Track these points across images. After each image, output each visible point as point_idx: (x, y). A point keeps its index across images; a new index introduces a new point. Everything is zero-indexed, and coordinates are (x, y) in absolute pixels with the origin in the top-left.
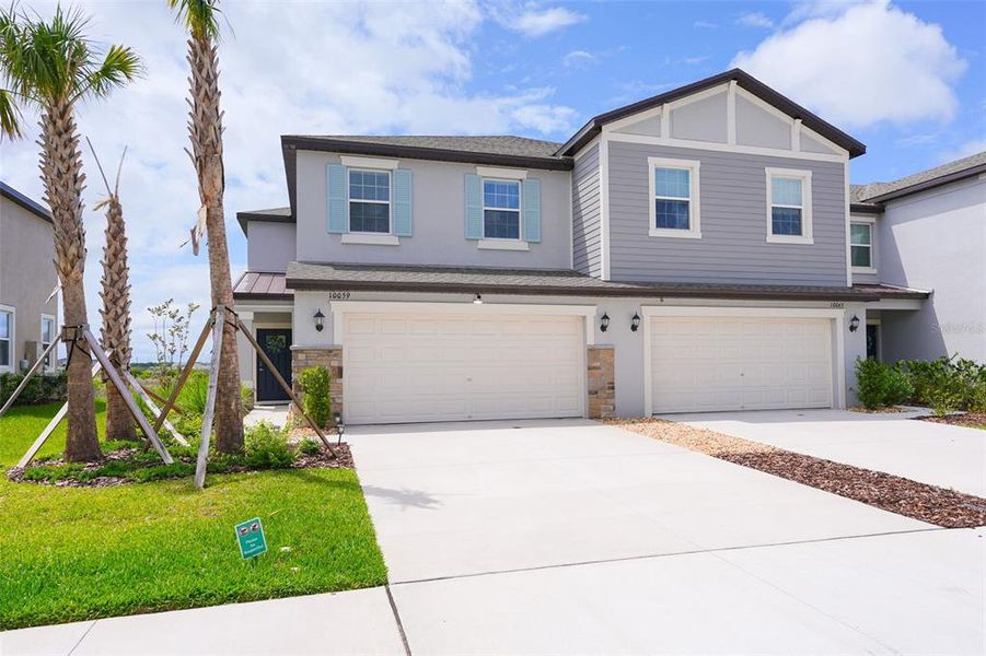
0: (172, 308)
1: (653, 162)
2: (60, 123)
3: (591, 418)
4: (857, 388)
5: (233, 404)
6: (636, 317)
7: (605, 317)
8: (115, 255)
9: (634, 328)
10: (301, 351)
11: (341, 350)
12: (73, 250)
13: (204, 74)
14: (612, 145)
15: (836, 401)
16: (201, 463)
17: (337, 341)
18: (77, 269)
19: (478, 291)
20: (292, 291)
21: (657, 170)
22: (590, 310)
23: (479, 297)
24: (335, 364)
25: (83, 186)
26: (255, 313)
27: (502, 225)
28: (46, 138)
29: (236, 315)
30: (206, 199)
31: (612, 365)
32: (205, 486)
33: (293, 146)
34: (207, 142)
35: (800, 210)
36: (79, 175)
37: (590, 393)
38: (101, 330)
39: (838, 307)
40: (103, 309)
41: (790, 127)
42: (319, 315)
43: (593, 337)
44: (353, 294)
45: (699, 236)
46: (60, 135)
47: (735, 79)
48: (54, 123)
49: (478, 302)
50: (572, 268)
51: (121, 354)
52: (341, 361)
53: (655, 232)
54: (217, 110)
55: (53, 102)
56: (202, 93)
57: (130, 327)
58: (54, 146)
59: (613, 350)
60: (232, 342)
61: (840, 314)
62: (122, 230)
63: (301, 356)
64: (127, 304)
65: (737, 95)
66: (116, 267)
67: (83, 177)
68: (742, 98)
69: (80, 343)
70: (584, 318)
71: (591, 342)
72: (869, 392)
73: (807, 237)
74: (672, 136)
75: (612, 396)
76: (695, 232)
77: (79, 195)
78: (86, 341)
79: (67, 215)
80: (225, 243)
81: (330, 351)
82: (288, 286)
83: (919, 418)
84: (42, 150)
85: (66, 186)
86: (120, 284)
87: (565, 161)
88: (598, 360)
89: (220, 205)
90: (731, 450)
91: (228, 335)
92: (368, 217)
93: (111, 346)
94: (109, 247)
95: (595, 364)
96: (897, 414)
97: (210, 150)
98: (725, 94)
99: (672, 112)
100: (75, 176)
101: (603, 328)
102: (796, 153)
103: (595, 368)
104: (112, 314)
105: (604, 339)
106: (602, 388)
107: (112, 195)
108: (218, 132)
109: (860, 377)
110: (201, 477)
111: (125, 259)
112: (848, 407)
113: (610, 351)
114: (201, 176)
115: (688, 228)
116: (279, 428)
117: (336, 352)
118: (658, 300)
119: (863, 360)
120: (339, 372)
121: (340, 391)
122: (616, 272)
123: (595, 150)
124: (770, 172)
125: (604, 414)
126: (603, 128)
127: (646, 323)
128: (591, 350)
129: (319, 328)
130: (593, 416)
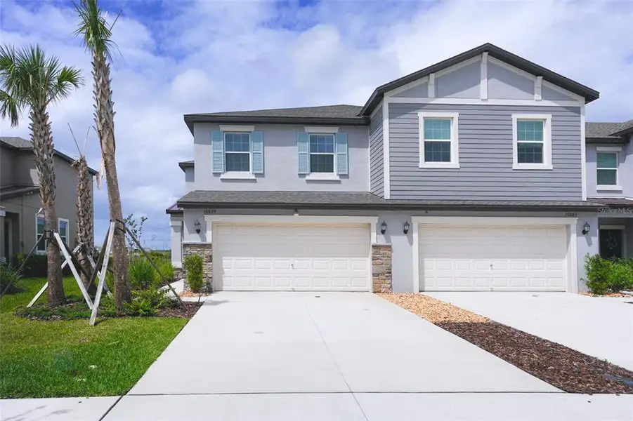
1: (422, 116)
2: (39, 116)
3: (374, 292)
4: (586, 278)
6: (407, 224)
7: (384, 224)
8: (83, 190)
9: (406, 232)
10: (187, 245)
13: (101, 81)
14: (391, 106)
15: (570, 287)
17: (209, 240)
19: (296, 208)
20: (182, 209)
21: (425, 120)
22: (374, 219)
23: (296, 211)
24: (207, 253)
27: (321, 163)
29: (125, 224)
31: (390, 257)
33: (192, 121)
34: (103, 121)
35: (542, 144)
37: (373, 275)
39: (573, 216)
41: (533, 82)
42: (198, 224)
43: (375, 237)
44: (218, 210)
46: (39, 123)
47: (486, 51)
49: (296, 215)
50: (369, 191)
51: (87, 246)
52: (211, 251)
53: (423, 164)
58: (37, 129)
61: (574, 222)
63: (188, 249)
65: (488, 62)
66: (83, 197)
68: (492, 64)
70: (370, 224)
71: (374, 241)
72: (594, 281)
73: (547, 164)
74: (437, 96)
75: (390, 278)
81: (205, 246)
84: (32, 132)
87: (364, 118)
88: (379, 253)
90: (453, 320)
92: (237, 162)
95: (377, 256)
97: (105, 126)
98: (479, 62)
99: (436, 80)
101: (383, 232)
102: (537, 102)
103: (378, 259)
105: (384, 240)
106: (383, 274)
108: (110, 115)
109: (588, 269)
112: (579, 291)
113: (389, 247)
114: (101, 141)
115: (449, 160)
117: (209, 246)
118: (424, 211)
119: (591, 256)
120: (210, 259)
121: (211, 269)
122: (393, 193)
123: (381, 110)
124: (515, 117)
125: (383, 290)
126: (385, 94)
127: (414, 228)
128: (374, 246)
129: (198, 231)
130: (376, 291)
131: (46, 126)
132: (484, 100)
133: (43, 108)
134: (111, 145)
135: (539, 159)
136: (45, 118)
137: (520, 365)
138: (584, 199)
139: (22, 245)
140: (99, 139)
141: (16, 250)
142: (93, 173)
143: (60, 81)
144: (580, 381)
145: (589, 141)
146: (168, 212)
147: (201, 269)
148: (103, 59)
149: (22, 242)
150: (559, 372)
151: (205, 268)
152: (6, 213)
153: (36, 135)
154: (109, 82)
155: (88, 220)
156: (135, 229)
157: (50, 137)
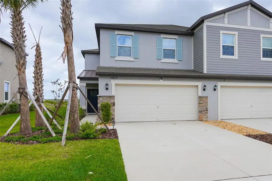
0: (59, 82)
1: (222, 32)
5: (76, 116)
6: (216, 86)
7: (205, 86)
8: (38, 64)
9: (215, 90)
10: (101, 97)
11: (114, 97)
12: (22, 62)
16: (64, 137)
17: (113, 94)
18: (23, 68)
19: (161, 77)
20: (97, 76)
22: (200, 84)
23: (162, 79)
24: (112, 101)
25: (25, 39)
26: (87, 84)
28: (13, 22)
29: (77, 84)
30: (66, 43)
31: (207, 103)
32: (65, 146)
33: (99, 28)
34: (67, 23)
36: (24, 35)
37: (199, 112)
38: (33, 89)
40: (34, 82)
41: (269, 21)
42: (107, 85)
43: (200, 93)
44: (118, 77)
45: (237, 58)
46: (17, 21)
47: (250, 4)
48: (16, 17)
49: (161, 80)
50: (193, 69)
51: (40, 97)
52: (114, 100)
53: (222, 56)
54: (70, 11)
55: (15, 10)
56: (65, 5)
57: (43, 88)
58: (16, 25)
60: (76, 94)
62: (41, 55)
63: (101, 99)
64: (42, 80)
66: (38, 68)
67: (26, 36)
69: (25, 94)
70: (198, 86)
71: (200, 95)
74: (228, 23)
75: (207, 113)
76: (236, 57)
77: (24, 42)
78: (26, 93)
79: (20, 49)
80: (73, 59)
81: (111, 97)
82: (97, 75)
84: (12, 27)
85: (20, 39)
86: (40, 73)
87: (191, 32)
88: (202, 101)
89: (72, 45)
90: (251, 133)
91: (74, 92)
92: (124, 51)
93: (37, 95)
94: (36, 61)
95: (201, 102)
97: (68, 25)
98: (247, 9)
99: (228, 15)
100: (23, 36)
101: (204, 90)
103: (201, 104)
104: (37, 84)
105: (204, 94)
106: (204, 110)
107: (37, 43)
108: (71, 19)
110: (63, 142)
111: (41, 65)
113: (206, 98)
114: (65, 35)
115: (233, 55)
116: (92, 123)
117: (112, 97)
118: (223, 80)
120: (114, 104)
121: (114, 111)
122: (209, 70)
123: (202, 28)
124: (262, 36)
125: (204, 119)
126: (205, 20)
127: (219, 88)
128: (200, 97)
129: (107, 89)
130: (200, 120)
131: (21, 23)
132: (249, 27)
133: (20, 12)
134: (71, 36)
135: (271, 56)
136: (21, 19)
151: (111, 110)
153: (14, 29)
157: (24, 30)
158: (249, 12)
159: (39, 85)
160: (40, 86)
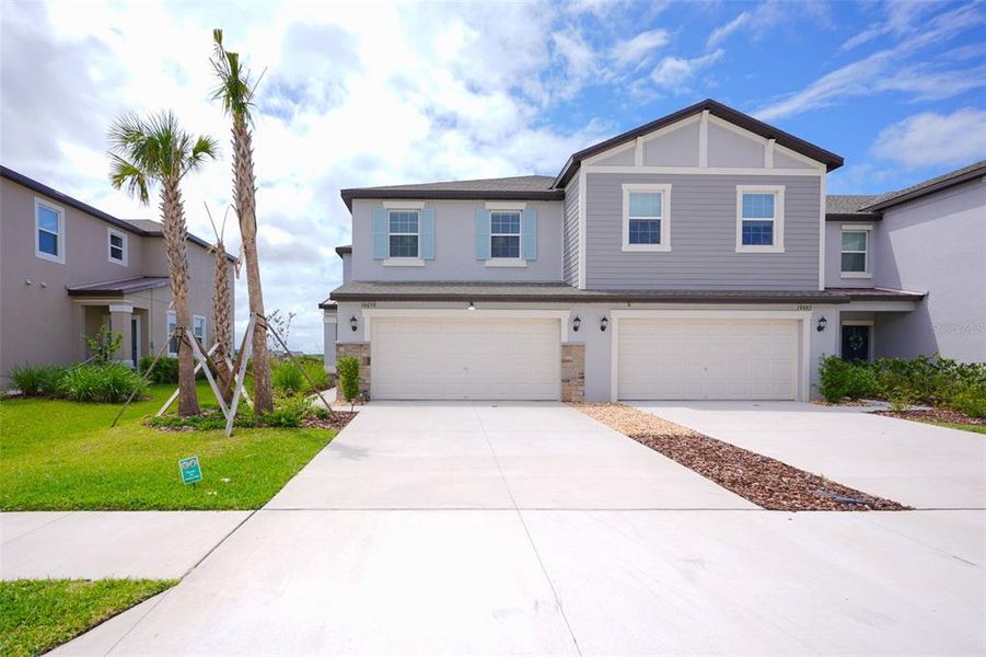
1: (627, 188)
2: (170, 194)
3: (563, 401)
4: (819, 383)
6: (604, 319)
7: (577, 319)
9: (603, 328)
10: (341, 346)
11: (369, 345)
12: (179, 278)
13: (241, 151)
14: (590, 176)
15: (800, 395)
16: (230, 421)
17: (367, 339)
18: (182, 290)
19: (471, 300)
20: (335, 302)
21: (631, 194)
22: (564, 314)
23: (472, 305)
24: (365, 355)
27: (505, 247)
31: (583, 359)
33: (350, 196)
34: (243, 199)
35: (773, 222)
37: (563, 381)
39: (806, 308)
41: (763, 146)
42: (354, 319)
43: (566, 335)
44: (378, 303)
47: (707, 109)
48: (168, 195)
49: (472, 308)
50: (561, 280)
51: (225, 346)
52: (369, 352)
53: (627, 247)
56: (240, 165)
58: (168, 209)
59: (583, 346)
61: (808, 316)
63: (342, 349)
65: (709, 122)
68: (714, 124)
69: (185, 339)
70: (560, 320)
71: (565, 340)
72: (829, 387)
73: (778, 245)
74: (646, 163)
75: (583, 384)
76: (665, 245)
78: (188, 337)
79: (176, 255)
81: (362, 346)
82: (332, 299)
83: (875, 412)
85: (175, 235)
87: (557, 192)
88: (571, 355)
90: (652, 432)
91: (259, 333)
92: (403, 246)
95: (569, 358)
96: (860, 407)
97: (245, 204)
98: (698, 123)
99: (645, 144)
101: (576, 329)
102: (769, 170)
103: (568, 361)
105: (576, 338)
106: (574, 378)
108: (251, 191)
109: (822, 373)
112: (811, 400)
113: (582, 347)
115: (659, 243)
117: (364, 346)
118: (626, 304)
119: (826, 357)
120: (368, 361)
121: (368, 374)
122: (590, 282)
123: (577, 182)
124: (741, 189)
125: (575, 398)
126: (582, 162)
127: (614, 324)
128: (564, 346)
129: (354, 329)
130: (566, 400)
131: (178, 205)
132: (703, 169)
133: (176, 184)
134: (252, 226)
135: (768, 240)
136: (177, 196)
137: (720, 481)
138: (822, 288)
139: (152, 347)
140: (238, 219)
141: (145, 352)
142: (232, 260)
143: (195, 152)
144: (785, 498)
145: (829, 218)
146: (321, 306)
147: (356, 374)
148: (244, 126)
149: (152, 343)
150: (763, 488)
151: (362, 373)
152: (134, 309)
153: (166, 216)
154: (250, 153)
155: (226, 316)
156: (282, 326)
157: (183, 218)
158: (704, 128)
159: (222, 321)
160: (225, 324)
